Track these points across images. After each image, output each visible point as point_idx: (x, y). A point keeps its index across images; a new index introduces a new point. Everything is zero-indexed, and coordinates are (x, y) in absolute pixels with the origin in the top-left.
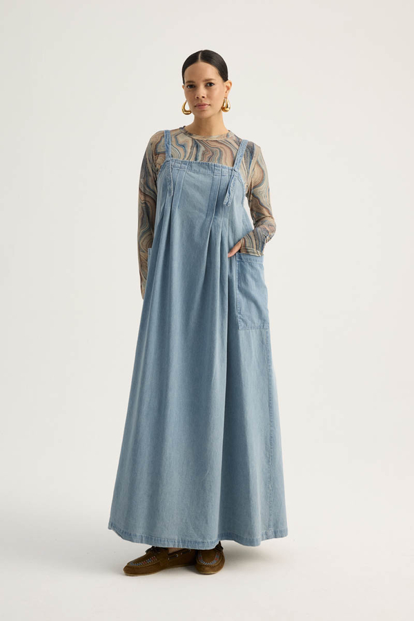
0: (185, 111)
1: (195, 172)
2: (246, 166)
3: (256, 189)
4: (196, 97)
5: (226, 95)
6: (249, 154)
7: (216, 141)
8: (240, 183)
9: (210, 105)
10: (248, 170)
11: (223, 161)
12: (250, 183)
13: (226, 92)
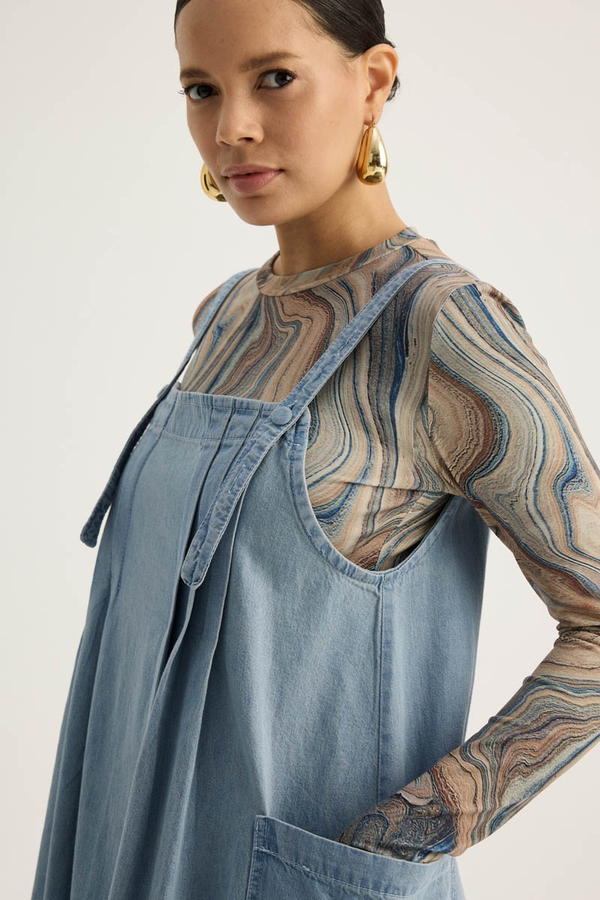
2: (374, 388)
3: (477, 486)
4: (219, 139)
5: (371, 110)
6: (390, 335)
7: (308, 295)
8: (284, 477)
9: (281, 171)
10: (385, 407)
11: (274, 378)
12: (435, 464)
13: (370, 98)
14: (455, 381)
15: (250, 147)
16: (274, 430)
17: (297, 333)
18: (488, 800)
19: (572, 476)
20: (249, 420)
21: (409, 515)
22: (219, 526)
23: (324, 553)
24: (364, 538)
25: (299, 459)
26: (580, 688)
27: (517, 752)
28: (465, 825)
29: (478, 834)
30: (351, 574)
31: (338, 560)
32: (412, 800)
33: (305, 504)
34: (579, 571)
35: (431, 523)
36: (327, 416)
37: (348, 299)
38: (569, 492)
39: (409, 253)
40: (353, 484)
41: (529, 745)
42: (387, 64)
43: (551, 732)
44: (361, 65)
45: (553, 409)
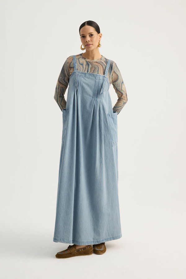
0: (82, 48)
1: (87, 78)
4: (86, 41)
6: (110, 68)
7: (96, 62)
9: (92, 44)
10: (110, 75)
11: (99, 72)
12: (112, 81)
13: (100, 38)
14: (115, 73)
15: (89, 42)
17: (98, 67)
20: (102, 77)
34: (122, 92)
37: (103, 64)
38: (122, 84)
42: (101, 35)
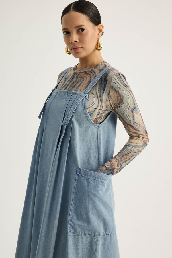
2: (100, 91)
3: (117, 110)
4: (70, 41)
5: (99, 36)
6: (103, 81)
7: (85, 72)
8: (83, 107)
9: (82, 48)
10: (102, 94)
11: (80, 88)
12: (109, 105)
13: (98, 34)
14: (115, 90)
15: (76, 43)
16: (81, 98)
17: (84, 79)
18: (119, 166)
19: (135, 109)
20: (76, 96)
21: (104, 115)
22: (71, 115)
23: (89, 121)
24: (96, 118)
25: (86, 103)
26: (135, 147)
27: (124, 158)
28: (115, 170)
29: (117, 172)
30: (94, 125)
31: (92, 122)
32: (107, 166)
33: (87, 112)
34: (135, 126)
35: (107, 116)
36: (91, 96)
37: (94, 74)
38: (134, 111)
39: (106, 66)
40: (95, 108)
41: (126, 156)
42: (102, 28)
43: (130, 154)
44: (97, 28)
45: (132, 96)
